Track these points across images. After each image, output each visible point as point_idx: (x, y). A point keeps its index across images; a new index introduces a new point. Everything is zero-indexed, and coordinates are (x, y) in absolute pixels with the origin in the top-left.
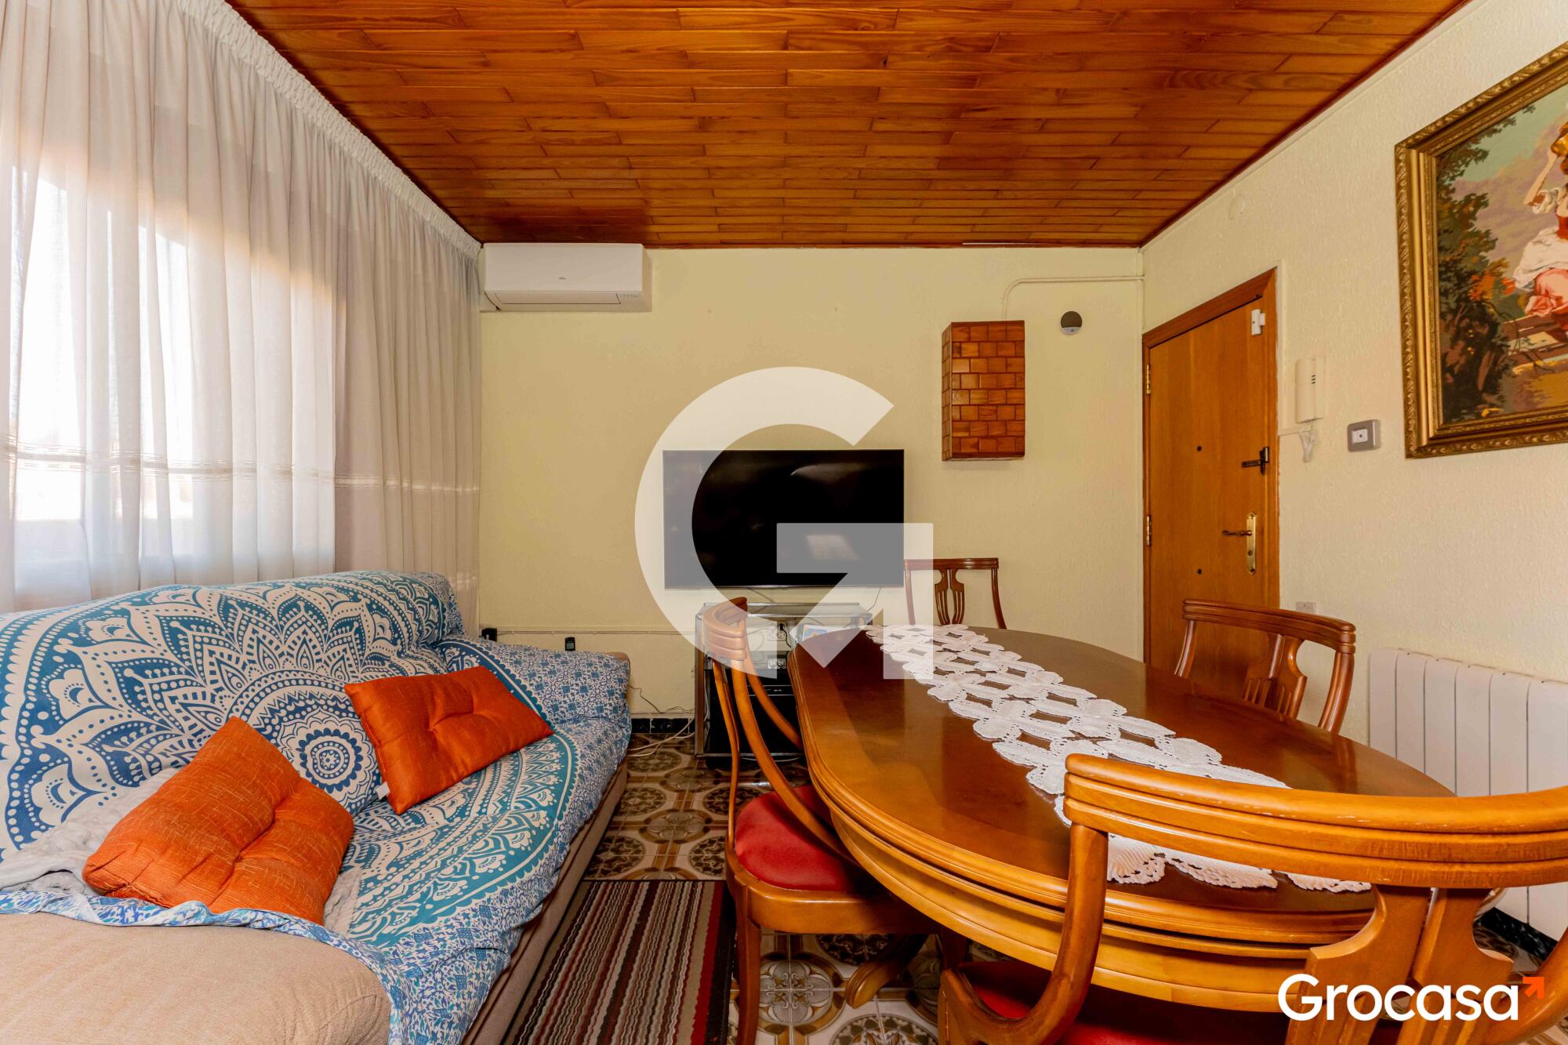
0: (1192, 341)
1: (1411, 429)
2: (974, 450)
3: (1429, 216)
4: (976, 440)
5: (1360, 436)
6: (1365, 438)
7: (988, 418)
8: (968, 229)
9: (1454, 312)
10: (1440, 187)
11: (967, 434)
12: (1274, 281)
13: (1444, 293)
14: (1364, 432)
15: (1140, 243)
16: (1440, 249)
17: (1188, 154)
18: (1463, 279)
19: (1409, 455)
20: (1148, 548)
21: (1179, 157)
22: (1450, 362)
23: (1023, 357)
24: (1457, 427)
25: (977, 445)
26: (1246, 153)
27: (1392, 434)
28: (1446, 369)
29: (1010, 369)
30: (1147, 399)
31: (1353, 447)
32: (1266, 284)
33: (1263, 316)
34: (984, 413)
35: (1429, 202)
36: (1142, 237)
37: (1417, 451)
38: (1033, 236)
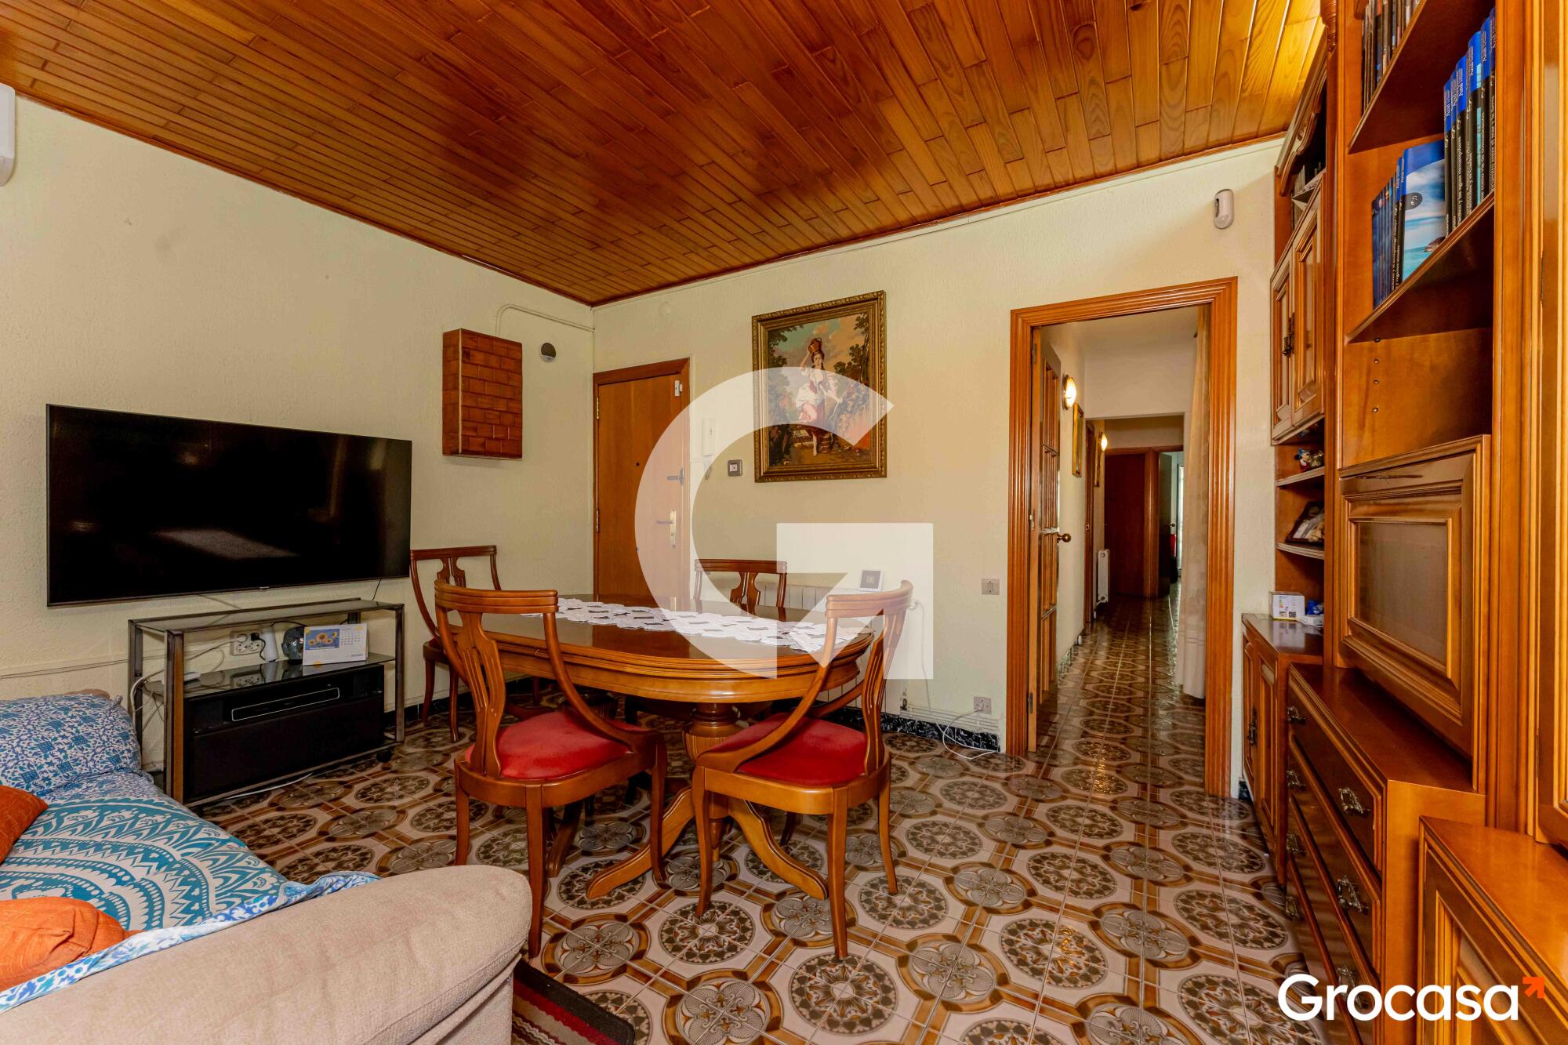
0: (633, 388)
1: (758, 467)
2: (481, 449)
3: (765, 360)
4: (482, 440)
5: (733, 468)
6: (736, 470)
7: (494, 422)
8: (476, 247)
9: (774, 411)
10: (769, 347)
11: (474, 434)
12: (689, 366)
13: (770, 401)
14: (736, 466)
15: (592, 304)
16: (769, 378)
17: (648, 267)
18: (777, 396)
19: (756, 481)
20: (597, 534)
21: (642, 266)
22: (772, 436)
23: (521, 374)
24: (776, 469)
25: (483, 445)
26: (672, 279)
27: (748, 468)
28: (771, 439)
29: (511, 383)
30: (597, 423)
31: (731, 474)
32: (683, 367)
33: (681, 386)
34: (490, 416)
35: (765, 352)
36: (593, 300)
37: (761, 478)
38: (525, 273)
